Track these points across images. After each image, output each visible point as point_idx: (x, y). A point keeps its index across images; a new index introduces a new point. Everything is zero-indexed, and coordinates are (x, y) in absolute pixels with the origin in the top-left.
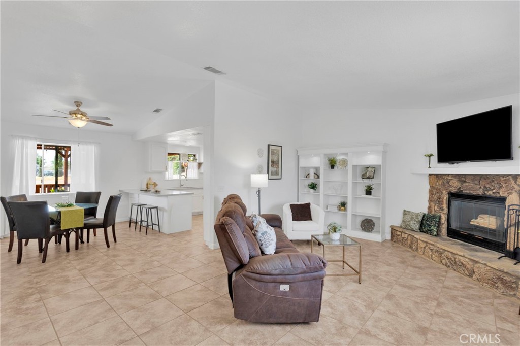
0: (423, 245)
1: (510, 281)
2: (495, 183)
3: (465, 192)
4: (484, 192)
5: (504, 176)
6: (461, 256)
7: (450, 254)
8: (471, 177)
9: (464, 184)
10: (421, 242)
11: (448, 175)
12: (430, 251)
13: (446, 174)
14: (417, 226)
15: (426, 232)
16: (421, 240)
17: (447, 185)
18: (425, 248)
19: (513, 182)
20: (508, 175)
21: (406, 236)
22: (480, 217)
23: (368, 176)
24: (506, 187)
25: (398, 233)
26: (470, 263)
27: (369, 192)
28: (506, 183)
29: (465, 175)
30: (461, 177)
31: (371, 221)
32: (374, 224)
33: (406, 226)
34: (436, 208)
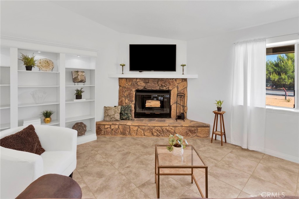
0: (136, 128)
1: (194, 130)
2: (167, 83)
3: (149, 89)
4: (160, 88)
5: (170, 79)
6: (167, 126)
7: (159, 128)
8: (152, 80)
9: (148, 84)
10: (133, 127)
11: (137, 79)
12: (142, 131)
13: (135, 78)
14: (118, 117)
15: (126, 119)
16: (133, 126)
17: (136, 85)
18: (137, 130)
19: (175, 82)
20: (173, 79)
21: (117, 127)
22: (147, 102)
23: (80, 80)
24: (173, 84)
25: (106, 126)
26: (173, 128)
27: (79, 96)
28: (172, 83)
29: (148, 78)
30: (146, 80)
31: (82, 123)
32: (85, 126)
33: (111, 119)
34: (127, 101)
